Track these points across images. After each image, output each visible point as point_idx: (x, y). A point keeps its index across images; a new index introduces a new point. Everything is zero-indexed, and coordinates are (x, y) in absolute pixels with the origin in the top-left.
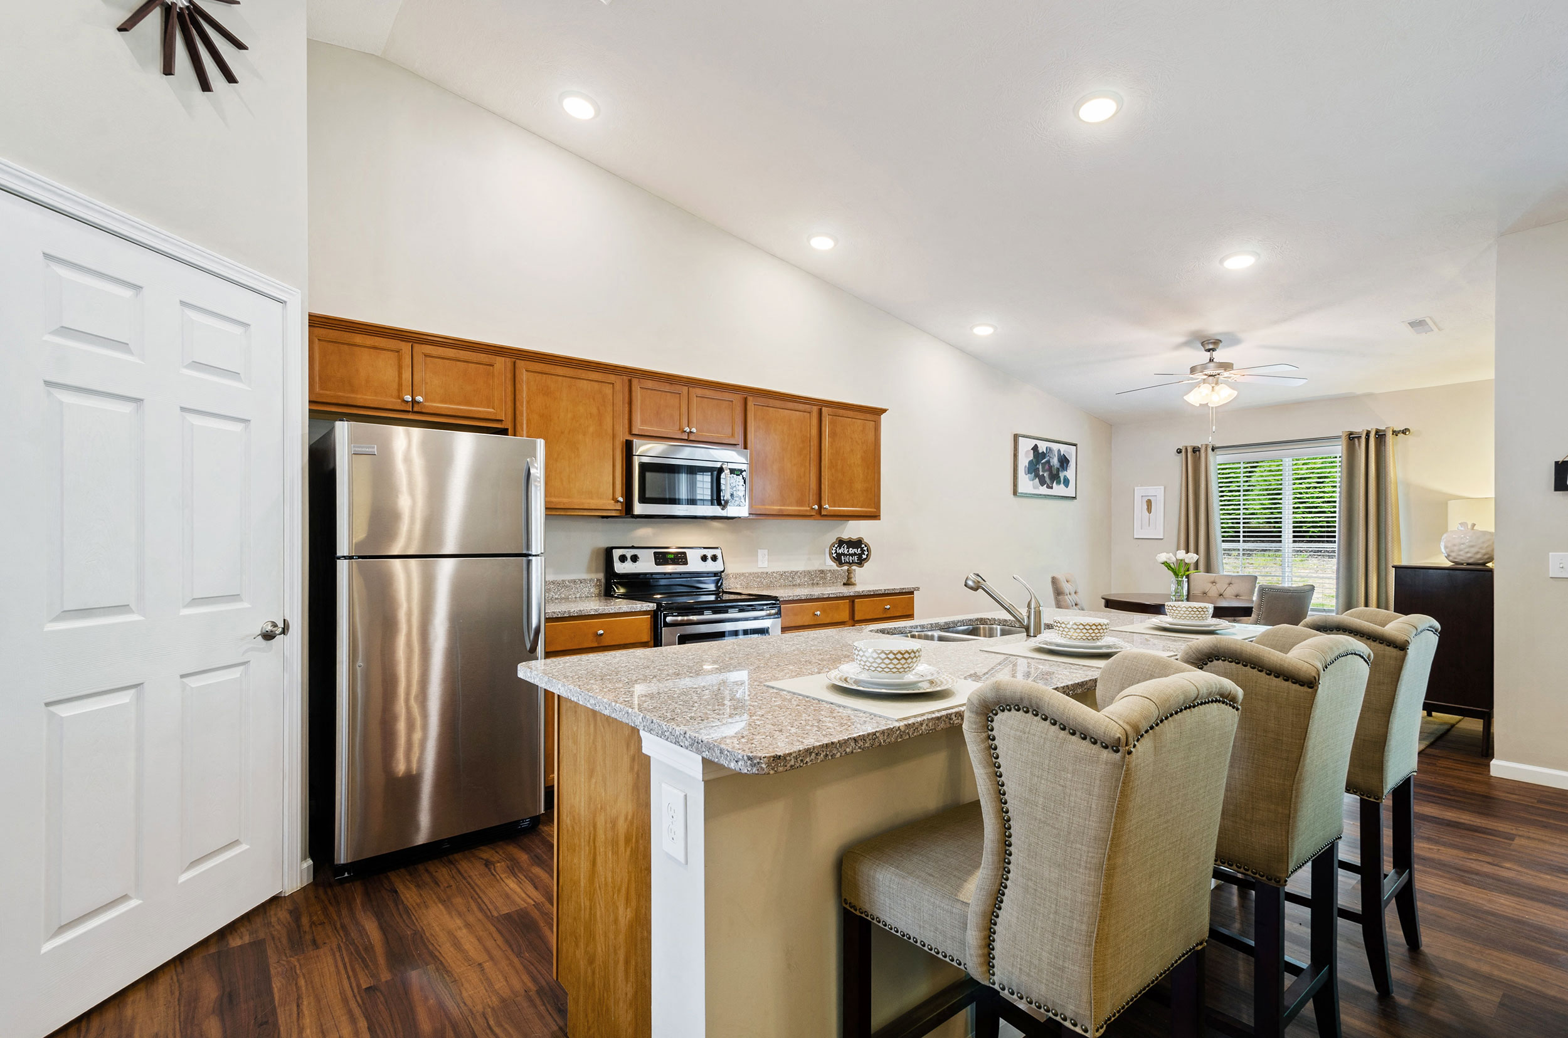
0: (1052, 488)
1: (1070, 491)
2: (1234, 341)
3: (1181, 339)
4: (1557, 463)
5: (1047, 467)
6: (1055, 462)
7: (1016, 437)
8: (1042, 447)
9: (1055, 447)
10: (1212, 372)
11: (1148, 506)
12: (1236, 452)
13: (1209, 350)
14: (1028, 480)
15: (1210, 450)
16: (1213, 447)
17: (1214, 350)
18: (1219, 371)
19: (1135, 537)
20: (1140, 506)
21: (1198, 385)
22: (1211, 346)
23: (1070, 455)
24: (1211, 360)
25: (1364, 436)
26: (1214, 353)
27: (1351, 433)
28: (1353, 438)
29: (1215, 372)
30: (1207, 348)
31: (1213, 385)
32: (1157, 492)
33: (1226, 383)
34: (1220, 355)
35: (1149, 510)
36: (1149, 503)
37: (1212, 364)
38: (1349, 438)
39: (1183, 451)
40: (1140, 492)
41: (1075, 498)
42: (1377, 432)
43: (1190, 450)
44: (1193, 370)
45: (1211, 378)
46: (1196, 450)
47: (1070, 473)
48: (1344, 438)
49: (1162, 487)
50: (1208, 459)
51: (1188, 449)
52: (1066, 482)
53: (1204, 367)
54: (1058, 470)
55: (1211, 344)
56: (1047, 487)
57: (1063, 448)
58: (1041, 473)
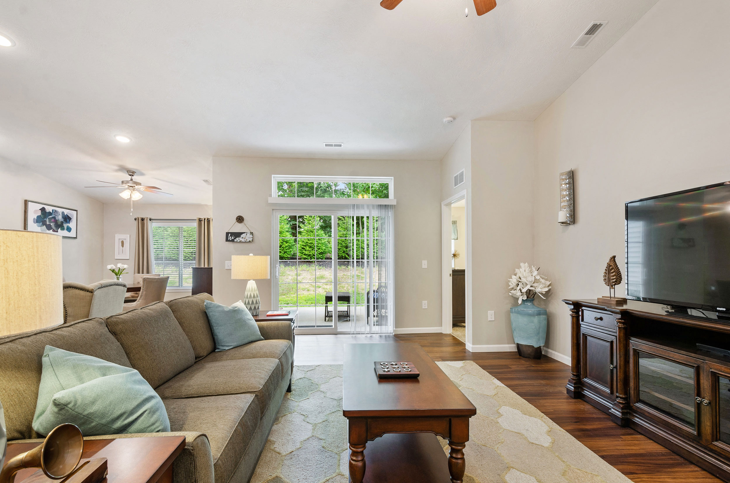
0: (57, 232)
1: (73, 234)
2: (142, 174)
3: (116, 168)
4: (226, 232)
5: (53, 220)
6: (60, 218)
7: (26, 202)
8: (49, 209)
9: (60, 210)
10: (132, 185)
11: (122, 244)
12: (158, 222)
13: (130, 175)
14: (36, 226)
15: (148, 220)
16: (150, 219)
17: (133, 176)
18: (134, 185)
19: (116, 258)
20: (117, 244)
21: (125, 189)
22: (131, 174)
23: (73, 216)
24: (131, 180)
25: (203, 220)
26: (133, 177)
27: (200, 219)
28: (201, 220)
29: (133, 185)
30: (129, 174)
31: (132, 191)
32: (126, 237)
33: (137, 190)
34: (136, 178)
35: (123, 246)
36: (123, 243)
37: (131, 182)
38: (199, 221)
39: (137, 219)
40: (118, 237)
41: (76, 238)
42: (208, 219)
43: (140, 219)
44: (123, 182)
45: (131, 187)
46: (143, 220)
47: (72, 225)
48: (197, 220)
49: (129, 236)
50: (148, 224)
51: (139, 218)
52: (69, 229)
53: (127, 182)
54: (62, 223)
55: (132, 173)
56: (53, 231)
57: (66, 212)
58: (48, 223)
